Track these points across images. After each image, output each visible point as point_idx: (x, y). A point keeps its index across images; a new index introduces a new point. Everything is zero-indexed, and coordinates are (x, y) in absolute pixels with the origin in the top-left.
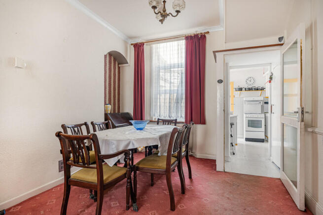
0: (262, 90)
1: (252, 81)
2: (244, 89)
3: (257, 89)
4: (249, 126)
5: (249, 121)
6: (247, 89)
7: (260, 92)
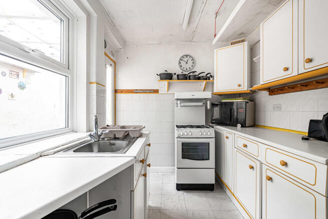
0: (206, 79)
1: (190, 62)
2: (175, 77)
3: (199, 78)
4: (184, 157)
5: (183, 144)
6: (180, 77)
7: (204, 82)
